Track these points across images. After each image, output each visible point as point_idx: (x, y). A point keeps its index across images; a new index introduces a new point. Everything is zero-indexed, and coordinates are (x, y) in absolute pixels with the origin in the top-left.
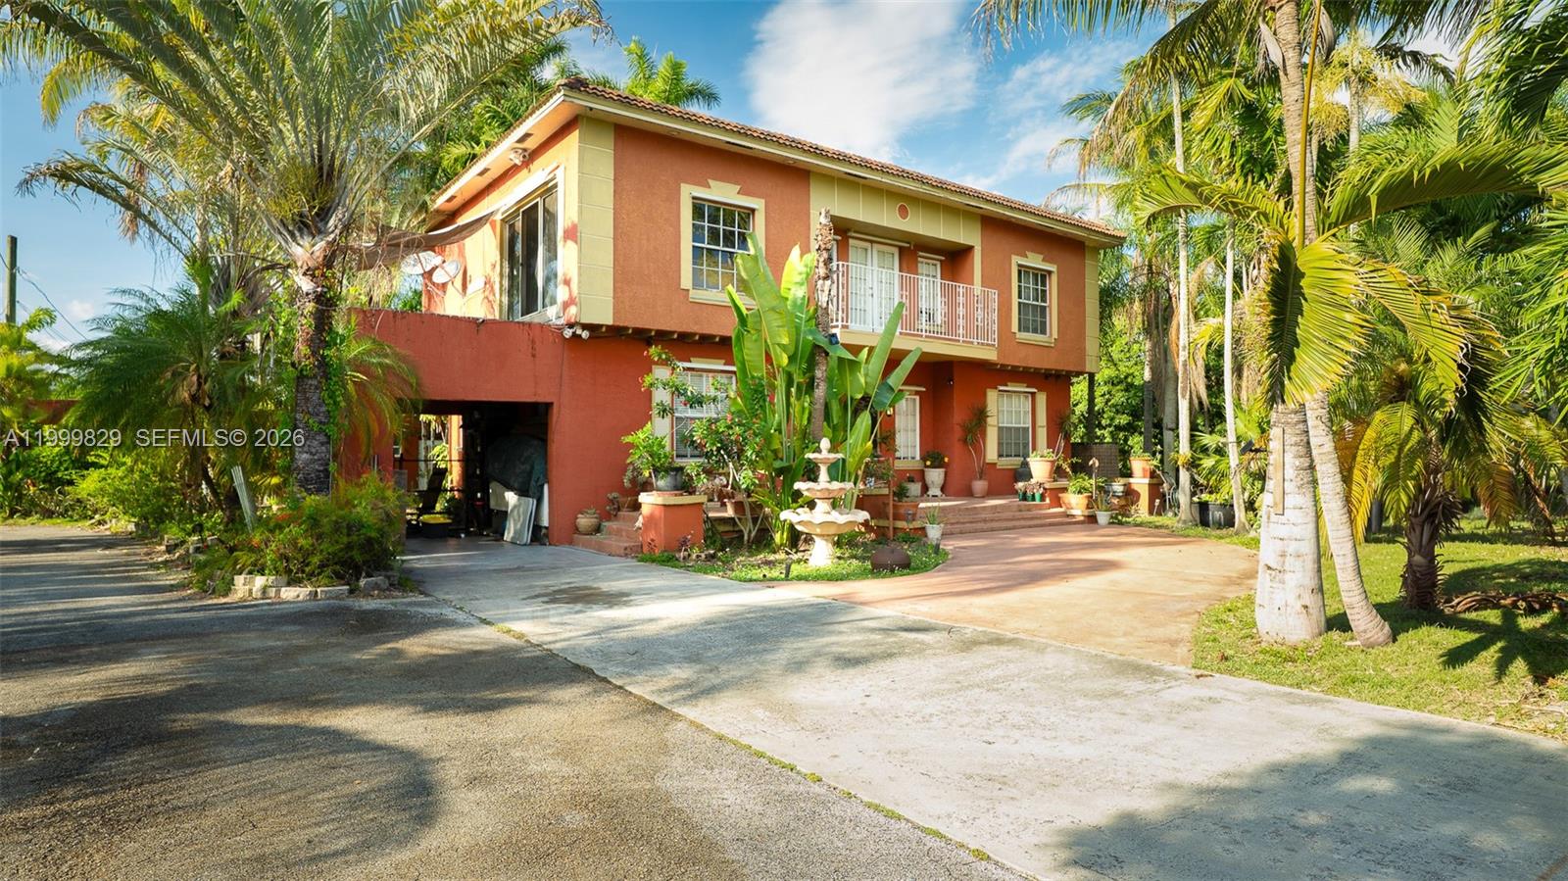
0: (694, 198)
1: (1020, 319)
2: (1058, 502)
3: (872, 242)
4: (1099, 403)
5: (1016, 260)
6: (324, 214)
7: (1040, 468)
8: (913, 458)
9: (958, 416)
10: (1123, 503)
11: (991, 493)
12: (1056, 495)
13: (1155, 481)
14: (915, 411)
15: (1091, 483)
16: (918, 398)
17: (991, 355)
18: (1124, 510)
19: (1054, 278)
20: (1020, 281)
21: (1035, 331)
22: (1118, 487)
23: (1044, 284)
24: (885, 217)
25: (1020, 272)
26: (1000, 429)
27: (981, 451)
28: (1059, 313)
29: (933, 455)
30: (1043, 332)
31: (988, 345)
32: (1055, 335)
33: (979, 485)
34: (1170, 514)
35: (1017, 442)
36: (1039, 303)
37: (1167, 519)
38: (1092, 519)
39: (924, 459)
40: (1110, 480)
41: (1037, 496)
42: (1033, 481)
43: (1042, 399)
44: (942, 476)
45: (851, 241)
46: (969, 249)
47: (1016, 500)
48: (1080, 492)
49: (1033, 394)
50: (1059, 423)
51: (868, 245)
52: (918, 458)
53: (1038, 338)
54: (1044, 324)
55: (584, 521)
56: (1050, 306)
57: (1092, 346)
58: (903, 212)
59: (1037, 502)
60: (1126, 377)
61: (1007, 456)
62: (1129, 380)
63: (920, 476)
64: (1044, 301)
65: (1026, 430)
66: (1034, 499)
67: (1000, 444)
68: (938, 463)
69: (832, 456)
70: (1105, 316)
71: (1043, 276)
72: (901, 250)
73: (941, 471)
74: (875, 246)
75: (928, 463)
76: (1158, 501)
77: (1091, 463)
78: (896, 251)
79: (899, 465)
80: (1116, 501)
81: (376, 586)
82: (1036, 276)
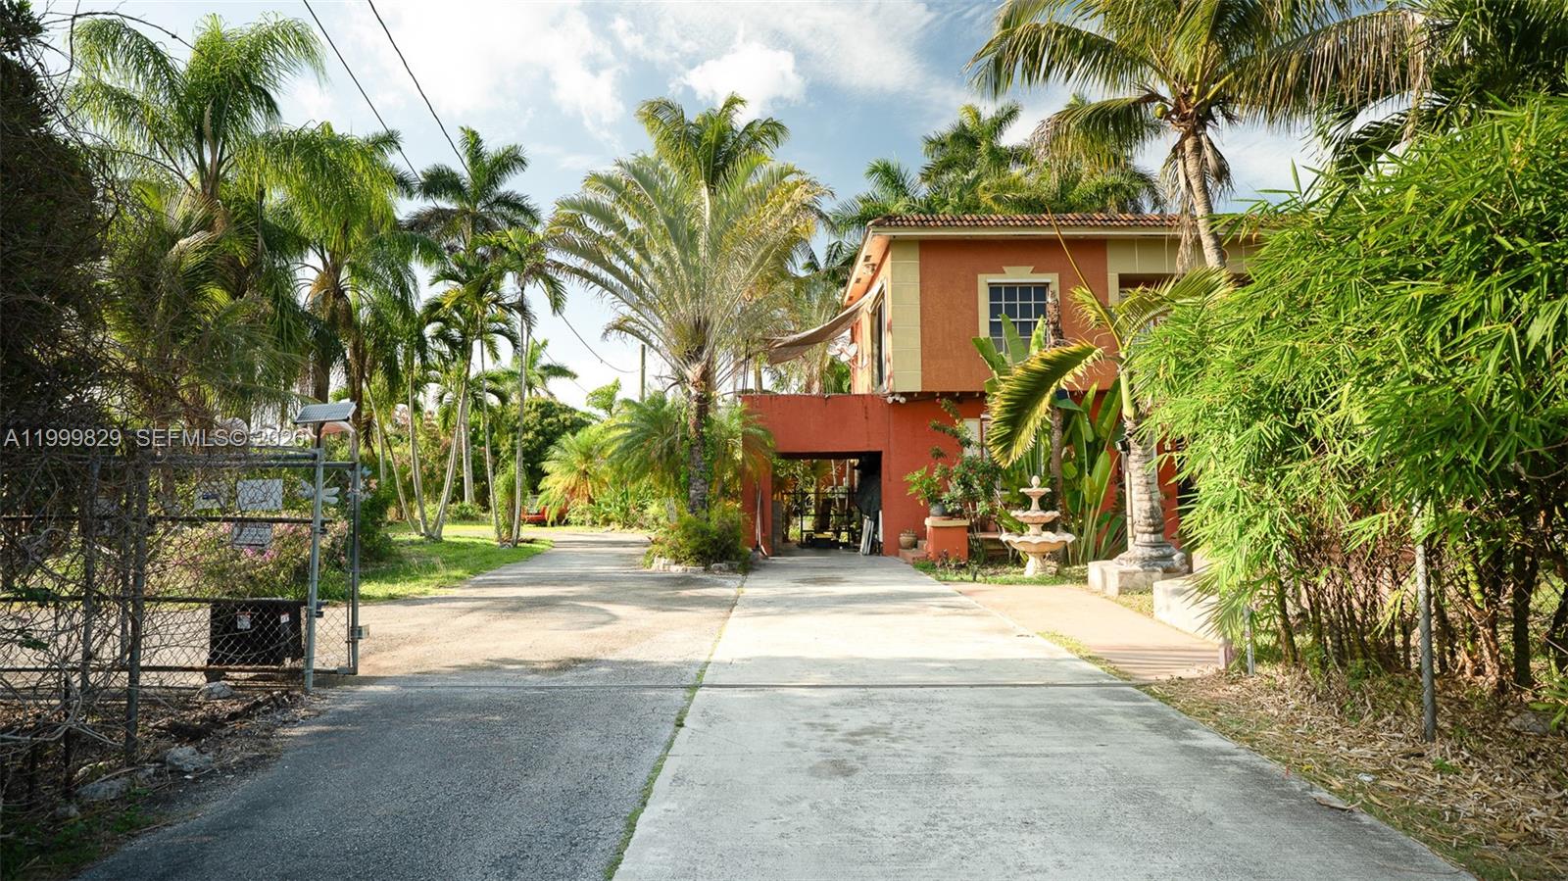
0: (991, 284)
6: (700, 350)
55: (904, 538)
69: (1040, 490)
81: (720, 569)
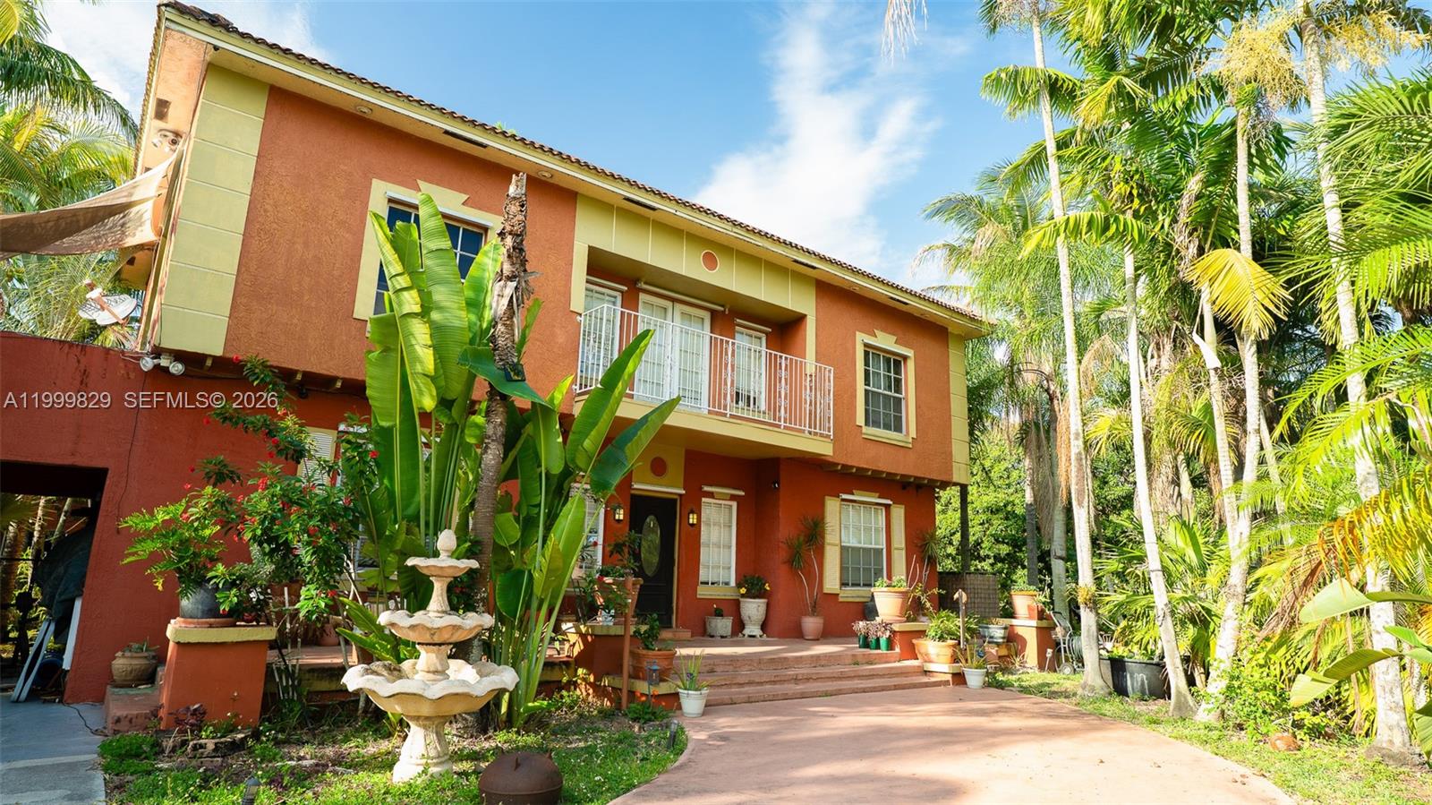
0: (391, 200)
1: (867, 411)
2: (911, 652)
3: (673, 300)
4: (975, 532)
5: (861, 338)
7: (888, 604)
8: (727, 584)
9: (786, 529)
10: (1004, 652)
11: (826, 635)
12: (908, 642)
13: (1044, 624)
14: (730, 521)
15: (957, 623)
16: (734, 504)
17: (824, 448)
18: (1005, 664)
19: (911, 364)
20: (867, 364)
21: (887, 427)
22: (996, 630)
23: (898, 372)
24: (684, 263)
25: (866, 354)
26: (844, 550)
27: (816, 577)
28: (918, 407)
29: (752, 582)
30: (898, 429)
31: (821, 435)
32: (913, 434)
33: (811, 624)
34: (1068, 670)
35: (864, 568)
36: (892, 394)
37: (1063, 679)
38: (959, 678)
39: (739, 585)
40: (985, 620)
41: (883, 642)
42: (878, 619)
43: (899, 513)
44: (763, 609)
45: (642, 296)
46: (799, 319)
47: (854, 647)
48: (941, 638)
49: (887, 507)
50: (921, 544)
51: (668, 304)
52: (733, 583)
53: (891, 436)
54: (898, 420)
56: (906, 398)
57: (960, 450)
58: (710, 261)
59: (883, 650)
60: (1005, 506)
61: (853, 585)
62: (1009, 508)
63: (733, 609)
64: (898, 390)
65: (879, 552)
66: (878, 647)
67: (843, 569)
68: (755, 590)
69: (455, 562)
70: (976, 418)
71: (896, 363)
72: (713, 313)
73: (762, 602)
74: (678, 307)
75: (743, 591)
76: (1050, 651)
77: (956, 596)
78: (707, 316)
79: (703, 592)
80: (993, 650)
82: (888, 361)
